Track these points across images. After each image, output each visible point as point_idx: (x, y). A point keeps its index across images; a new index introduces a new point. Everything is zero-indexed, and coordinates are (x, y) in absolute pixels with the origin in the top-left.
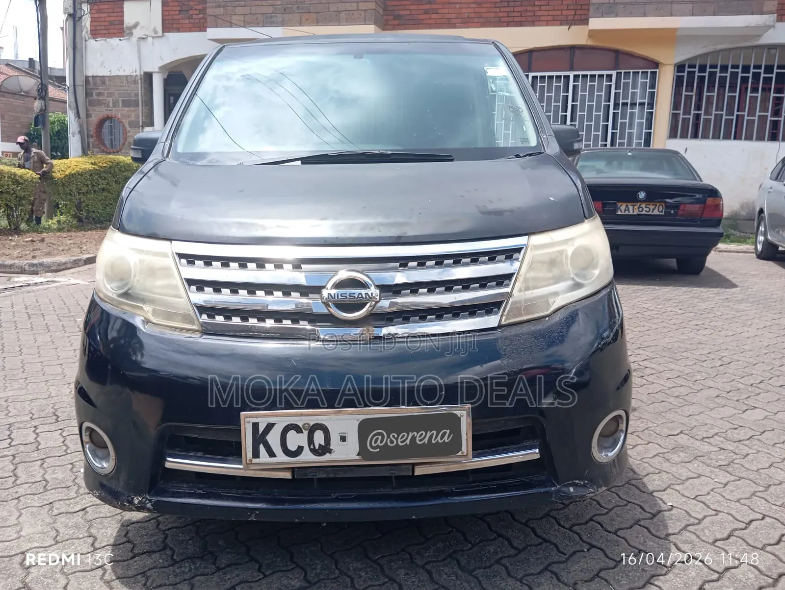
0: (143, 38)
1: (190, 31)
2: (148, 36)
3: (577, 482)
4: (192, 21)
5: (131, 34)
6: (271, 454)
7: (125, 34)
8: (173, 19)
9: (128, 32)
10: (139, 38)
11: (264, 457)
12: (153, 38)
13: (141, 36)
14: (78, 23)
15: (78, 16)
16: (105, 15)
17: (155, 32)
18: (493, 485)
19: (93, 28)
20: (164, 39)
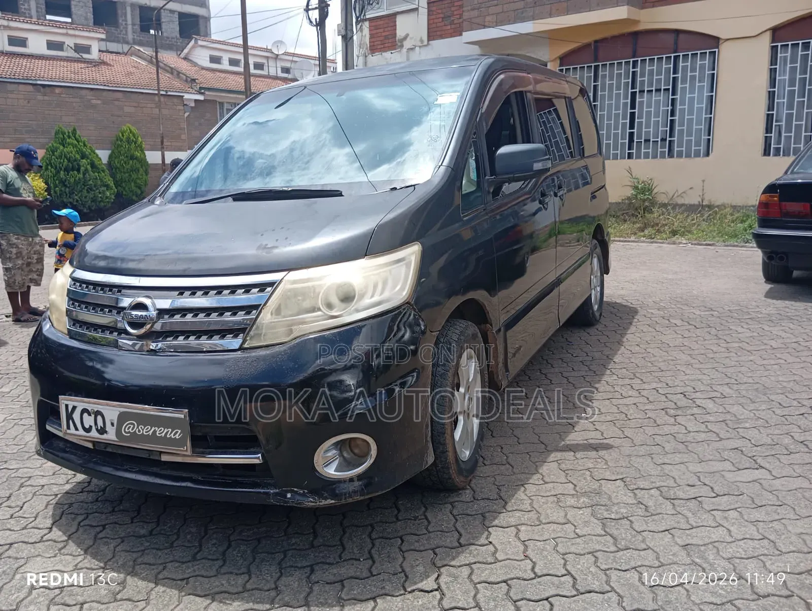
0: (412, 49)
1: (452, 36)
2: (415, 46)
3: (295, 489)
4: (453, 26)
5: (402, 46)
6: (77, 429)
7: (397, 47)
8: (437, 27)
9: (399, 44)
10: (408, 49)
11: (72, 430)
12: (420, 47)
13: (409, 47)
14: (349, 44)
15: (349, 36)
16: (381, 30)
17: (422, 41)
18: (229, 480)
19: (372, 44)
20: (430, 47)
